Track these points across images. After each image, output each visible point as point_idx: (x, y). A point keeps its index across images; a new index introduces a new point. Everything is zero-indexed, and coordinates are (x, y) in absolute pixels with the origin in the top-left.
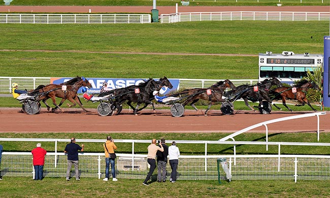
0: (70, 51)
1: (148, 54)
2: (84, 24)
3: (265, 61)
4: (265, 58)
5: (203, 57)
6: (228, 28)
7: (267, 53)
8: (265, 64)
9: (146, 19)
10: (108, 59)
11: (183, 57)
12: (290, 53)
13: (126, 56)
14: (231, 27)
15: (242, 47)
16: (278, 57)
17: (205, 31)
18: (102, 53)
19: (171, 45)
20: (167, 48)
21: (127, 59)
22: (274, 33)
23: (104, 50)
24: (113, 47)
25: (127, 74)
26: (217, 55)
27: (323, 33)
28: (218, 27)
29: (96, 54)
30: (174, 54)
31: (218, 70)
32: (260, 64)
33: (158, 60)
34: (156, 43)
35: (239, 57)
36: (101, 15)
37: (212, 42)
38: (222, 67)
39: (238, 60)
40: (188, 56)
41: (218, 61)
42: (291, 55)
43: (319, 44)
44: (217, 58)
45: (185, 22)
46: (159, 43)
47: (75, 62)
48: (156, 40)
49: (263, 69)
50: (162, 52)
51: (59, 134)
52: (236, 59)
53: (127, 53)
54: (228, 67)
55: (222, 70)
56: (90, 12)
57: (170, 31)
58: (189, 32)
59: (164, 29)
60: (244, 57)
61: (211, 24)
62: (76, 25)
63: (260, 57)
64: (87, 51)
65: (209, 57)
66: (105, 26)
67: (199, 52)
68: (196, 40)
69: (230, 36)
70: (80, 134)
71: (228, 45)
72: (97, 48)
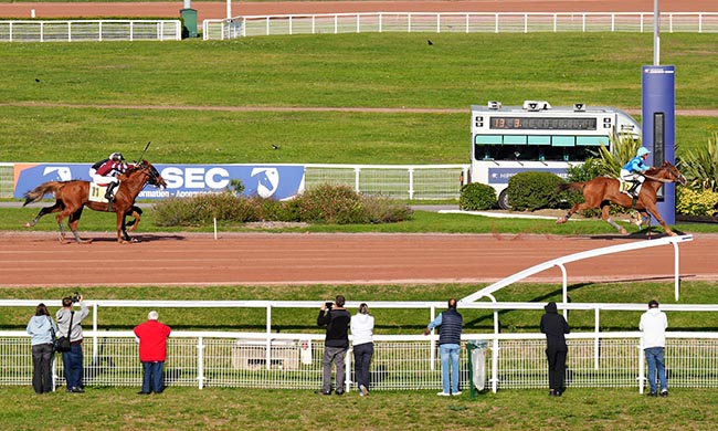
0: (25, 104)
1: (200, 108)
2: (31, 43)
3: (487, 122)
4: (487, 116)
5: (328, 115)
6: (358, 49)
7: (490, 105)
8: (486, 129)
9: (169, 31)
10: (116, 122)
11: (281, 115)
12: (541, 105)
13: (154, 114)
14: (363, 48)
15: (404, 93)
16: (515, 113)
17: (308, 57)
18: (98, 107)
19: (243, 88)
20: (238, 96)
21: (158, 120)
22: (464, 60)
23: (99, 101)
24: (119, 95)
25: (170, 155)
26: (358, 110)
27: (574, 59)
28: (333, 49)
29: (85, 110)
30: (259, 109)
31: (372, 145)
32: (475, 130)
33: (229, 123)
34: (208, 84)
35: (407, 116)
36: (69, 22)
37: (335, 81)
38: (377, 137)
39: (408, 122)
40: (293, 113)
41: (363, 123)
42: (545, 108)
43: (573, 84)
44: (359, 116)
45: (257, 38)
46: (216, 84)
47: (43, 128)
48: (205, 77)
49: (481, 141)
50: (230, 105)
51: (93, 289)
52: (403, 120)
53: (152, 107)
54: (392, 138)
55: (380, 144)
56: (33, 16)
57: (230, 57)
58: (274, 58)
59: (213, 52)
60: (417, 115)
61: (318, 42)
62: (14, 45)
63: (475, 114)
64: (61, 105)
65: (341, 115)
66: (80, 46)
67: (314, 104)
68: (295, 77)
69: (368, 67)
70: (142, 289)
71: (371, 87)
72: (83, 97)
